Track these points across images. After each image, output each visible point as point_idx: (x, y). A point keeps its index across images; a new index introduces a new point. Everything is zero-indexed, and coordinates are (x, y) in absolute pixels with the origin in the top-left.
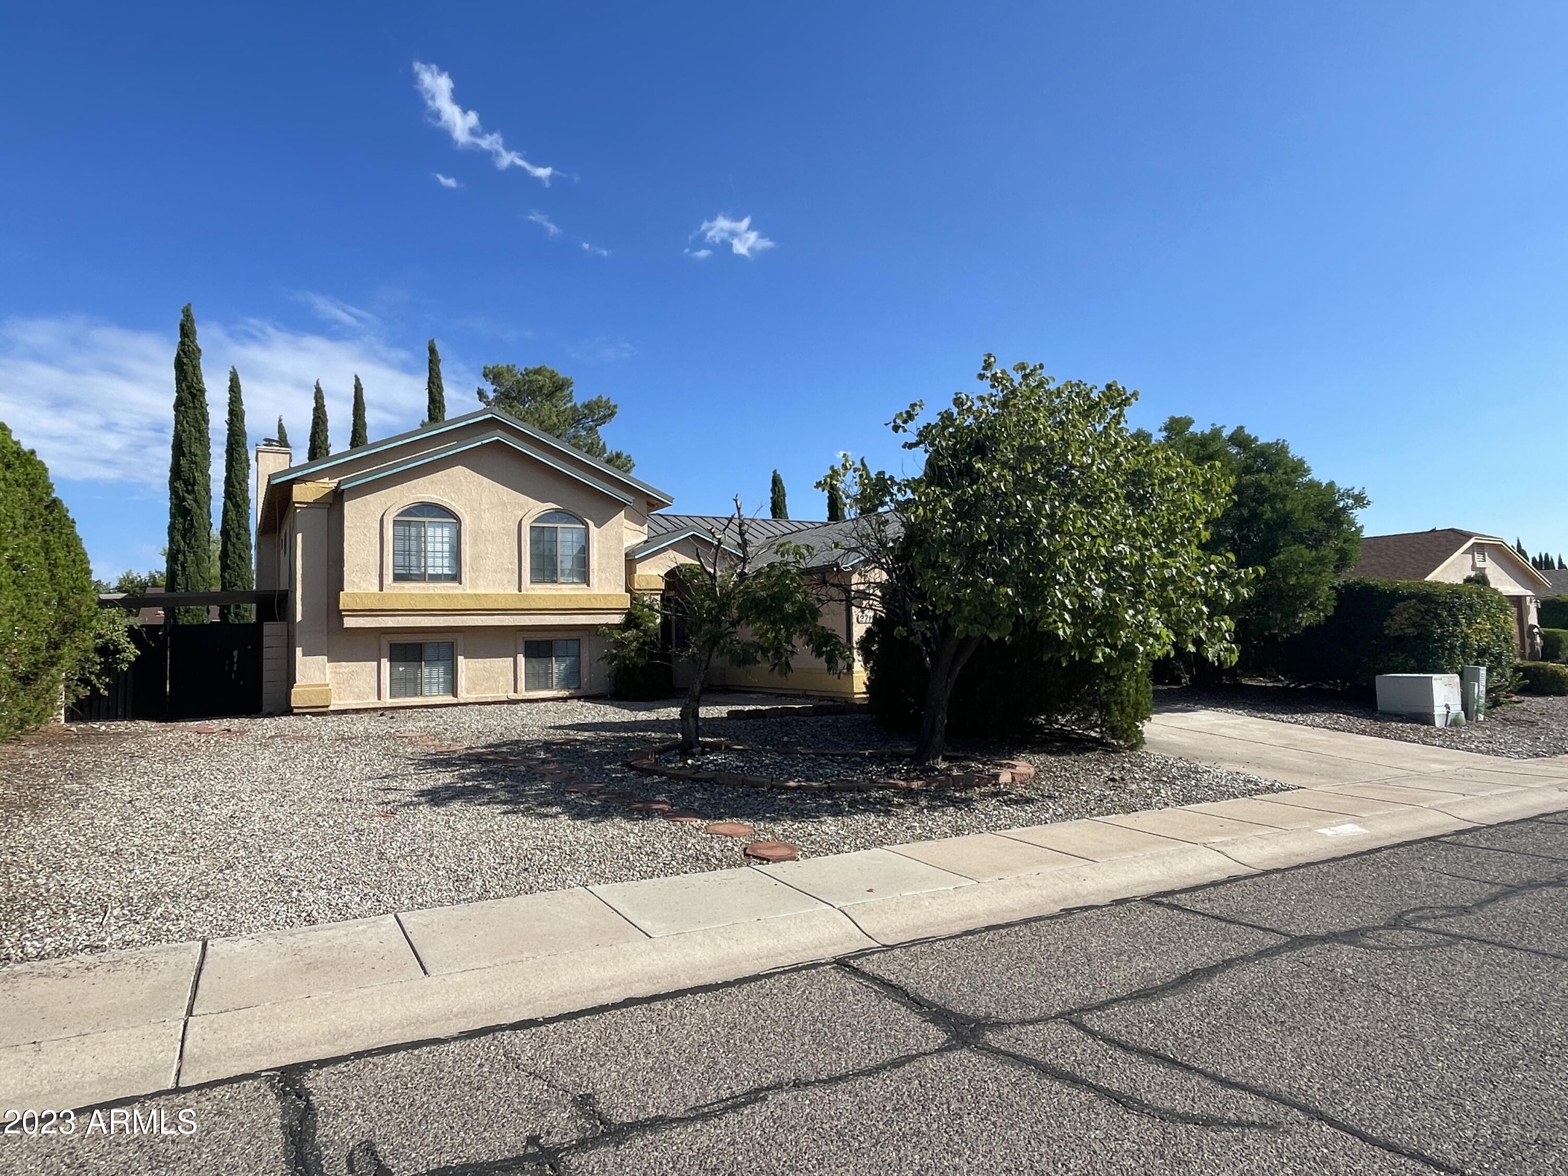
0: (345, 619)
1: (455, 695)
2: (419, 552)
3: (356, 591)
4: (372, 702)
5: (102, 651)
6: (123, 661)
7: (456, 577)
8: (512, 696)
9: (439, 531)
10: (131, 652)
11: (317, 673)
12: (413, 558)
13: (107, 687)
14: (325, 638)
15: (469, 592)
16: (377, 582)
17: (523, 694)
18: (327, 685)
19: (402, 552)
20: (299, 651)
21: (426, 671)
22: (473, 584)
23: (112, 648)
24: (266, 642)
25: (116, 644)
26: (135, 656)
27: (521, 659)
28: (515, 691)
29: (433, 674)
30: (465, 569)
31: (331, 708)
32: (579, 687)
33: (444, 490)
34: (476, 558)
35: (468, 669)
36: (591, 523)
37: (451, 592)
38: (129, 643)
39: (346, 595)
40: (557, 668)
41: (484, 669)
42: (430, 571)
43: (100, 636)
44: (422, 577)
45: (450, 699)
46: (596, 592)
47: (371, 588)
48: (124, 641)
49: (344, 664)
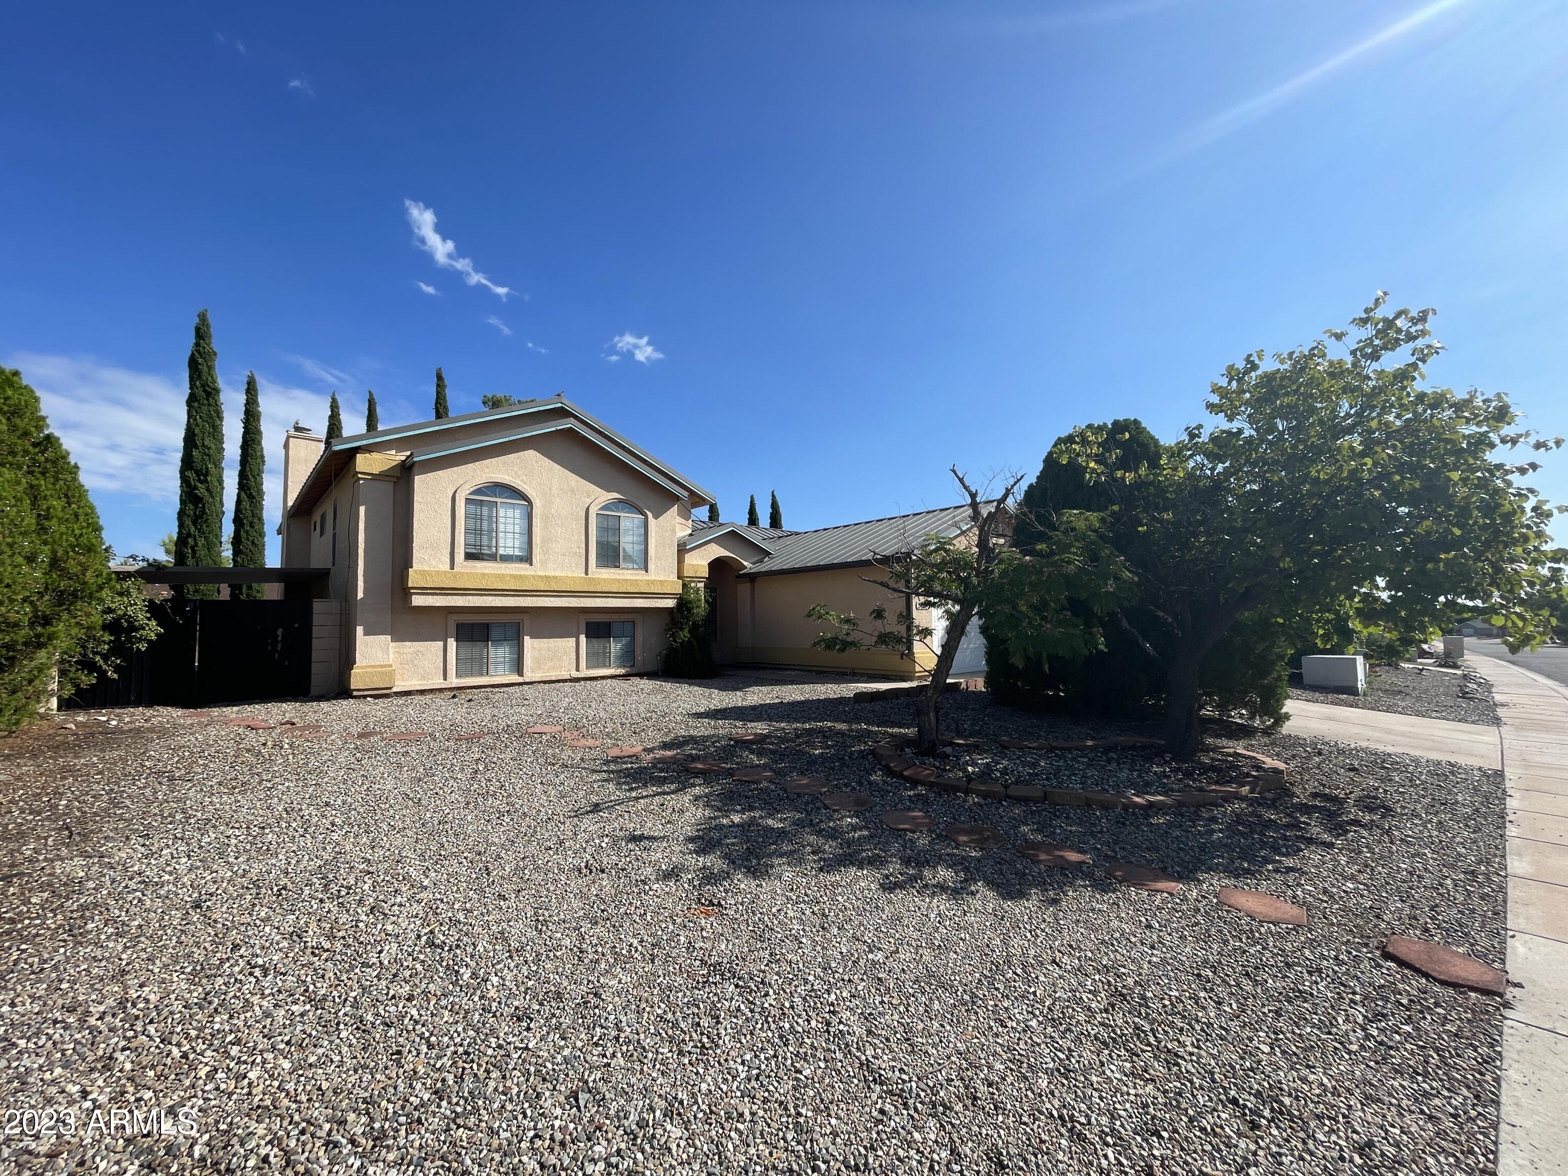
0: (414, 597)
1: (521, 674)
2: (490, 531)
3: (426, 568)
4: (438, 682)
5: (113, 627)
6: (140, 640)
7: (527, 558)
8: (575, 674)
9: (510, 513)
10: (153, 630)
11: (380, 654)
12: (485, 538)
13: (117, 669)
14: (389, 617)
15: (540, 573)
16: (448, 560)
17: (585, 672)
18: (391, 666)
19: (474, 531)
20: (360, 630)
21: (492, 650)
22: (543, 563)
23: (125, 625)
24: (316, 620)
25: (130, 621)
26: (157, 635)
27: (583, 638)
28: (578, 670)
29: (499, 653)
30: (536, 551)
31: (394, 690)
32: (633, 665)
33: (516, 472)
34: (545, 541)
35: (533, 648)
36: (650, 515)
37: (522, 573)
38: (149, 619)
39: (416, 572)
40: (615, 647)
41: (549, 649)
42: (501, 551)
43: (110, 611)
44: (493, 557)
45: (515, 678)
46: (653, 578)
47: (441, 566)
48: (141, 617)
49: (408, 644)
